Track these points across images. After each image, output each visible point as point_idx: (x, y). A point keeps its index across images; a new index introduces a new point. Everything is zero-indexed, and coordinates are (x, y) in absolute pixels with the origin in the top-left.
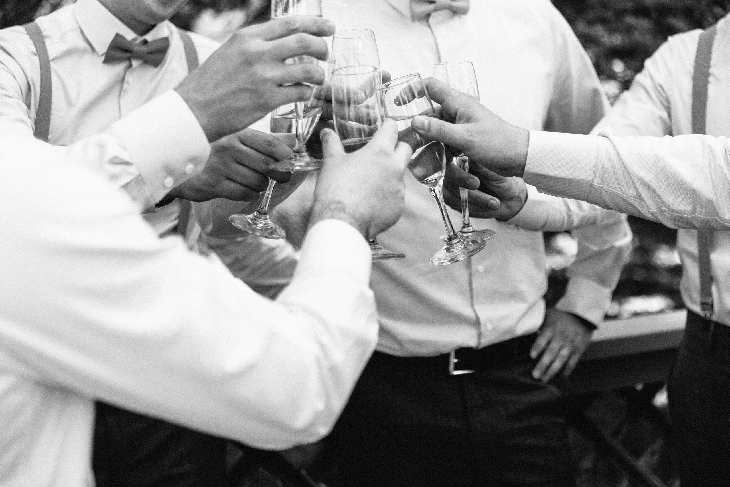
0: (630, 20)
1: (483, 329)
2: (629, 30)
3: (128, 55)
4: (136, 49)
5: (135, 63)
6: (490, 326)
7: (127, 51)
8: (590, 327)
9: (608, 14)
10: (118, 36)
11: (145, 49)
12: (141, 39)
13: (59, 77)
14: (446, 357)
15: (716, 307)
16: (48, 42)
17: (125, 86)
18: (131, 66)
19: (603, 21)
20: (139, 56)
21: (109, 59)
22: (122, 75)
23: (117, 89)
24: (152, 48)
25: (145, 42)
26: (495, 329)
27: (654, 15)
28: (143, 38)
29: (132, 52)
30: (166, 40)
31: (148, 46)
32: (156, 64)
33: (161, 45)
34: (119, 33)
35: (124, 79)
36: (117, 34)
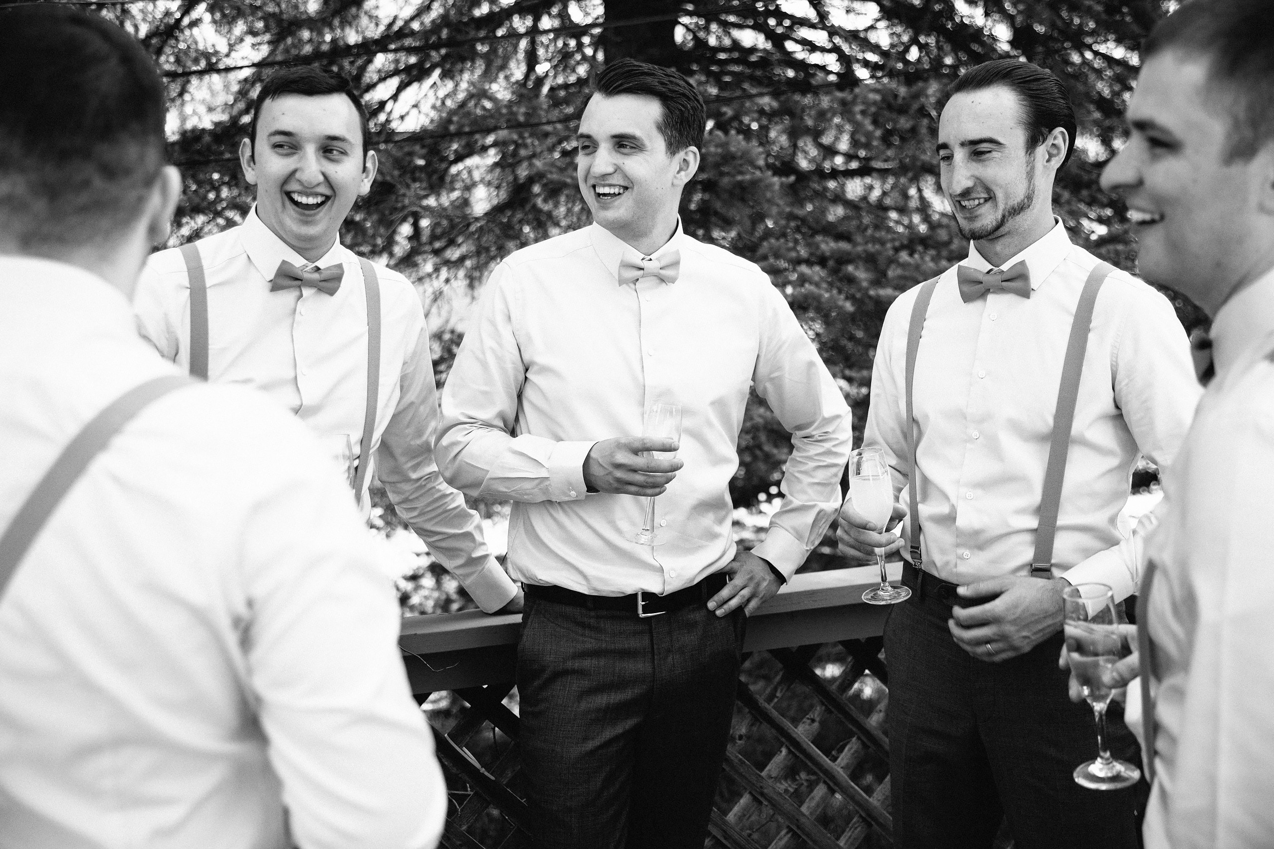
0: (805, 269)
1: (666, 576)
3: (298, 283)
4: (306, 276)
5: (307, 292)
6: (673, 575)
7: (297, 279)
8: (781, 579)
10: (284, 262)
11: (316, 276)
12: (311, 266)
14: (634, 596)
15: (924, 557)
17: (297, 316)
18: (301, 296)
20: (311, 284)
22: (293, 306)
23: (289, 320)
24: (325, 275)
25: (318, 269)
26: (678, 576)
27: (831, 264)
28: (314, 265)
29: (302, 280)
30: (340, 266)
31: (320, 274)
32: (332, 292)
33: (336, 271)
34: (286, 260)
35: (295, 310)
36: (283, 261)
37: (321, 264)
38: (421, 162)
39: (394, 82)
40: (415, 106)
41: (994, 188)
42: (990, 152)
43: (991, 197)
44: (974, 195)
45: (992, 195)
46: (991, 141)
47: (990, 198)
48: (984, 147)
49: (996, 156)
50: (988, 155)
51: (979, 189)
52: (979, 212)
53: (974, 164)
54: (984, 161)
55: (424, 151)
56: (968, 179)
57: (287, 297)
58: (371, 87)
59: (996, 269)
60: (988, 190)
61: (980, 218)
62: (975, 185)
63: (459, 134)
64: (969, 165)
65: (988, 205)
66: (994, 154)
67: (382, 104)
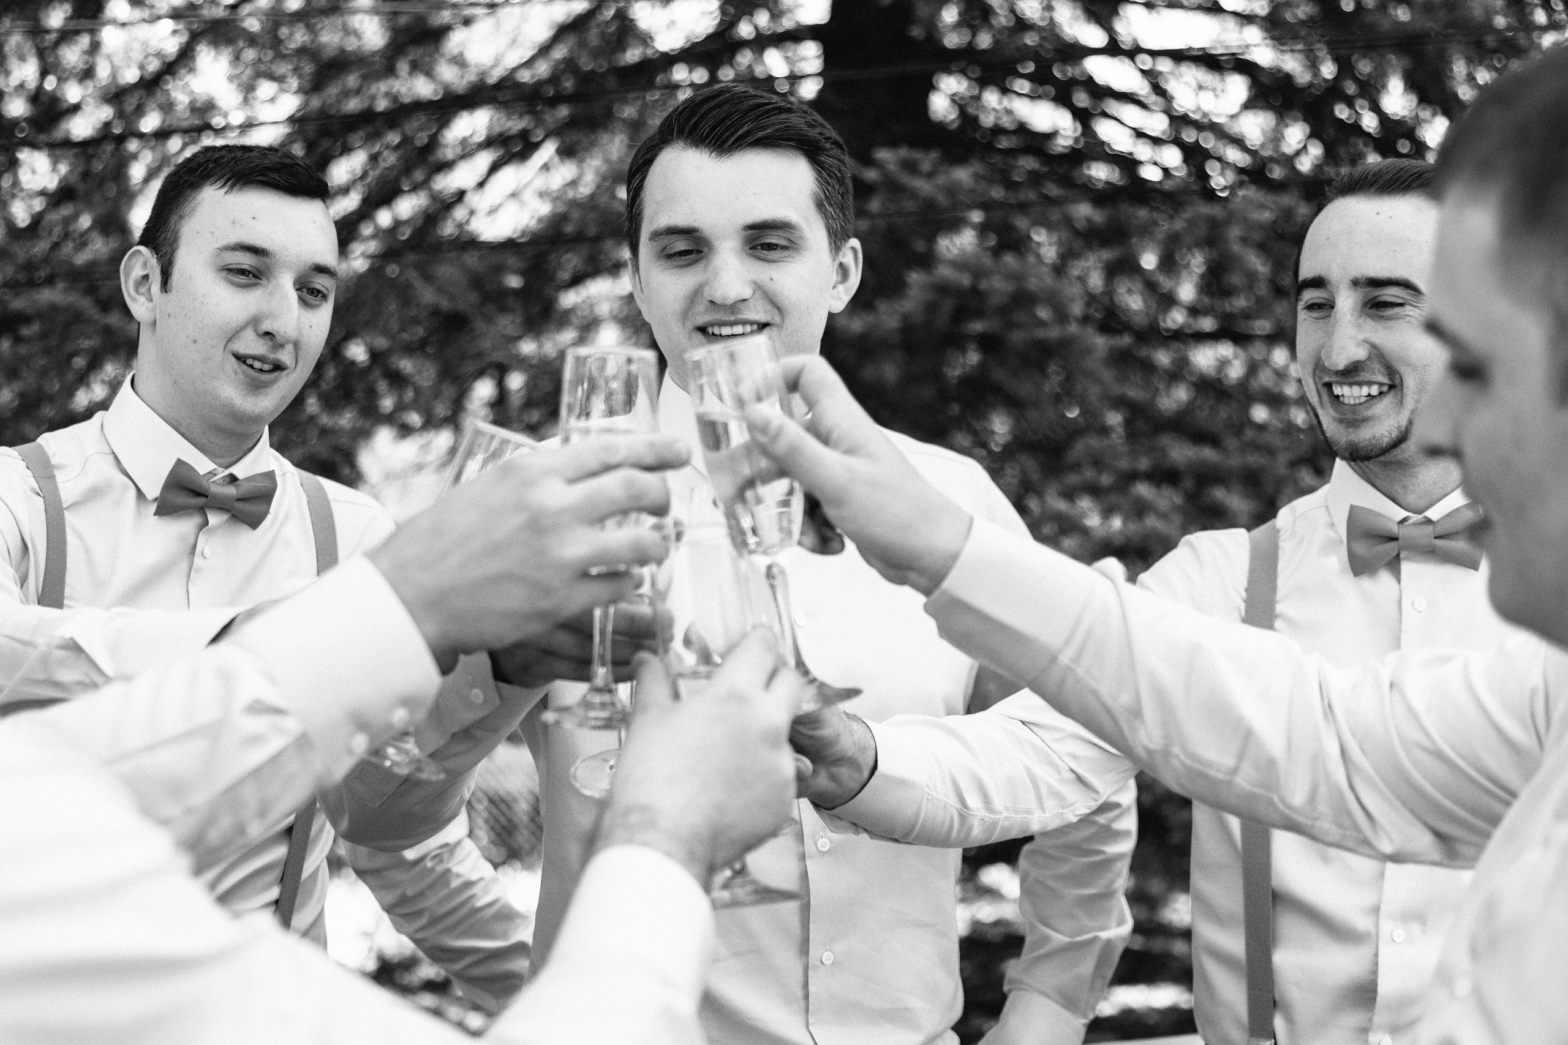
0: (1143, 490)
2: (1140, 509)
3: (201, 501)
4: (215, 489)
5: (214, 519)
7: (198, 494)
9: (1106, 480)
10: (180, 464)
11: (231, 491)
12: (223, 473)
13: (80, 537)
16: (60, 476)
17: (198, 560)
18: (206, 523)
19: (1094, 491)
20: (222, 505)
21: (165, 508)
22: (192, 540)
23: (184, 566)
24: (245, 489)
25: (233, 479)
27: (1188, 483)
28: (227, 472)
29: (207, 497)
30: (270, 476)
31: (237, 487)
32: (254, 522)
33: (262, 484)
34: (183, 459)
35: (194, 547)
36: (179, 460)
37: (241, 470)
38: (514, 282)
39: (484, 160)
40: (514, 195)
41: (1403, 370)
42: (1401, 305)
43: (1394, 385)
44: (1365, 376)
45: (1397, 381)
46: (1406, 285)
47: (1392, 387)
48: (1390, 294)
49: (1411, 313)
50: (1397, 310)
51: (1376, 366)
52: (1369, 413)
53: (1370, 323)
54: (1389, 318)
55: (521, 265)
56: (1358, 345)
57: (184, 526)
58: (446, 166)
59: (1415, 518)
60: (1391, 371)
61: (1371, 423)
62: (1369, 358)
63: (578, 238)
64: (1361, 321)
65: (1387, 401)
66: (1408, 310)
67: (461, 195)
